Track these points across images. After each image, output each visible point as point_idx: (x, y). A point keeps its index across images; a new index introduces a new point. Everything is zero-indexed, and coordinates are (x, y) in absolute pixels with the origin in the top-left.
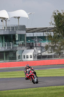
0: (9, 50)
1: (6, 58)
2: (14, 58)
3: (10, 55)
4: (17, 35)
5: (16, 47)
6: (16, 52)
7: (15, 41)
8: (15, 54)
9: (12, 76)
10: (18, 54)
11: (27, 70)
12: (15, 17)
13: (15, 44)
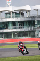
0: (31, 30)
1: (29, 35)
2: (34, 36)
3: (31, 34)
4: (36, 21)
5: (35, 29)
6: (35, 32)
7: (35, 25)
8: (35, 33)
9: (33, 47)
10: (36, 33)
11: (20, 45)
12: (35, 10)
13: (35, 26)
